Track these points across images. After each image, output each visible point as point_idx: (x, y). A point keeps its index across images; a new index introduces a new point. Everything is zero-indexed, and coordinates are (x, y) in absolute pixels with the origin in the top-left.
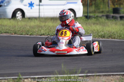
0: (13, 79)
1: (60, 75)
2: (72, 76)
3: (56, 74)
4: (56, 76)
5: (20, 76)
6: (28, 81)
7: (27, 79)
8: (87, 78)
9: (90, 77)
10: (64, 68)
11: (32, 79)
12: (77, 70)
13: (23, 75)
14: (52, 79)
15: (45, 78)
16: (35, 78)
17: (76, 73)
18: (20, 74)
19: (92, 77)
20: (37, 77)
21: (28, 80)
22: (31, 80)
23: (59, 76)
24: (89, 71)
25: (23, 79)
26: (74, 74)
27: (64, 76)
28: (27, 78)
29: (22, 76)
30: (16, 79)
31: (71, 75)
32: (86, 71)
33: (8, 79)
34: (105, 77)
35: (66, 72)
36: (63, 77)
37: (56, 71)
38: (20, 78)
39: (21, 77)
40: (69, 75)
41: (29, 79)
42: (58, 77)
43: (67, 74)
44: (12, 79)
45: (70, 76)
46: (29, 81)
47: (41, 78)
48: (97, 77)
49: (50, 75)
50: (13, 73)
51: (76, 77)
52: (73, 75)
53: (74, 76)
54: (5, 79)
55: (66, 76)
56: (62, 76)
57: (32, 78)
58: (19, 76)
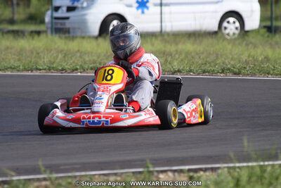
0: (133, 173)
1: (240, 162)
2: (269, 165)
3: (231, 161)
4: (232, 165)
5: (150, 165)
6: (167, 177)
7: (165, 174)
10: (248, 146)
11: (176, 174)
12: (279, 151)
13: (155, 165)
14: (220, 171)
15: (205, 170)
16: (181, 171)
17: (276, 158)
18: (148, 161)
20: (187, 167)
21: (167, 175)
22: (174, 175)
23: (238, 165)
25: (156, 174)
26: (273, 160)
27: (250, 164)
28: (165, 171)
29: (154, 167)
30: (140, 173)
31: (266, 163)
33: (122, 173)
35: (254, 156)
36: (248, 167)
38: (150, 172)
39: (151, 169)
40: (262, 163)
41: (170, 174)
42: (234, 168)
43: (256, 160)
44: (131, 174)
45: (264, 165)
46: (169, 177)
47: (196, 171)
49: (219, 163)
52: (271, 163)
53: (273, 165)
54: (116, 174)
55: (254, 164)
56: (245, 164)
57: (176, 171)
58: (148, 167)
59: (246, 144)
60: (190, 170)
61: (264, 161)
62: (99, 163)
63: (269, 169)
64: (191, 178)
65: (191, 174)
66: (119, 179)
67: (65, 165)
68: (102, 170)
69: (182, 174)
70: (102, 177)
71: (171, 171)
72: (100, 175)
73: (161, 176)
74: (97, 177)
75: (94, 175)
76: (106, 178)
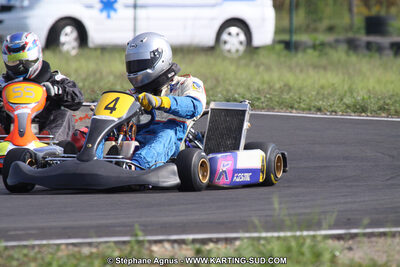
0: (116, 243)
1: (267, 231)
2: (308, 236)
3: (255, 230)
4: (255, 235)
5: (140, 233)
6: (163, 250)
7: (160, 245)
8: (351, 242)
9: (359, 239)
10: (280, 209)
11: (176, 246)
12: (323, 217)
13: (147, 232)
14: (238, 243)
15: (216, 241)
16: (183, 242)
17: (319, 226)
18: (137, 226)
19: (365, 239)
20: (191, 237)
21: (164, 247)
22: (173, 247)
23: (264, 235)
24: (349, 219)
25: (147, 245)
26: (315, 230)
27: (282, 234)
28: (160, 242)
29: (146, 235)
30: (124, 242)
31: (305, 233)
33: (100, 243)
35: (288, 223)
36: (278, 238)
37: (256, 221)
38: (140, 243)
39: (141, 238)
40: (298, 233)
41: (167, 246)
42: (259, 239)
43: (291, 229)
44: (112, 244)
45: (301, 236)
46: (166, 249)
47: (204, 242)
48: (381, 240)
51: (319, 239)
52: (312, 233)
53: (314, 237)
54: (90, 244)
55: (289, 234)
56: (276, 234)
57: (175, 241)
58: (136, 235)
59: (276, 206)
60: (194, 241)
61: (301, 230)
62: (64, 228)
63: (308, 241)
64: (198, 252)
65: (198, 246)
66: (94, 250)
67: (16, 229)
68: (70, 237)
69: (184, 246)
70: (70, 247)
71: (168, 241)
72: (67, 244)
73: (155, 248)
74: (63, 247)
75: (58, 245)
76: (76, 249)
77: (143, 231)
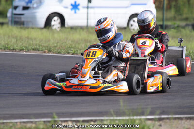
0: (44, 122)
1: (117, 116)
3: (112, 116)
4: (112, 118)
5: (56, 117)
7: (66, 123)
8: (161, 122)
9: (165, 121)
10: (124, 106)
11: (74, 123)
12: (145, 110)
13: (59, 116)
14: (105, 122)
15: (95, 121)
16: (78, 121)
17: (142, 114)
18: (54, 114)
19: (168, 121)
20: (82, 119)
21: (68, 124)
23: (116, 118)
25: (60, 123)
26: (140, 116)
27: (124, 118)
28: (67, 121)
29: (59, 118)
30: (49, 122)
31: (135, 118)
32: (158, 112)
33: (36, 122)
34: (188, 121)
35: (127, 113)
36: (123, 120)
37: (111, 110)
38: (55, 121)
39: (57, 119)
40: (132, 118)
41: (70, 123)
42: (114, 120)
43: (129, 115)
44: (42, 122)
47: (88, 121)
49: (103, 116)
50: (44, 114)
51: (143, 120)
53: (140, 119)
54: (32, 122)
55: (127, 118)
56: (121, 118)
57: (74, 121)
58: (54, 118)
60: (84, 121)
61: (133, 116)
65: (83, 124)
66: (34, 125)
68: (23, 119)
69: (78, 123)
70: (22, 124)
71: (71, 121)
72: (21, 122)
74: (19, 124)
75: (17, 122)
76: (25, 124)
77: (57, 116)
